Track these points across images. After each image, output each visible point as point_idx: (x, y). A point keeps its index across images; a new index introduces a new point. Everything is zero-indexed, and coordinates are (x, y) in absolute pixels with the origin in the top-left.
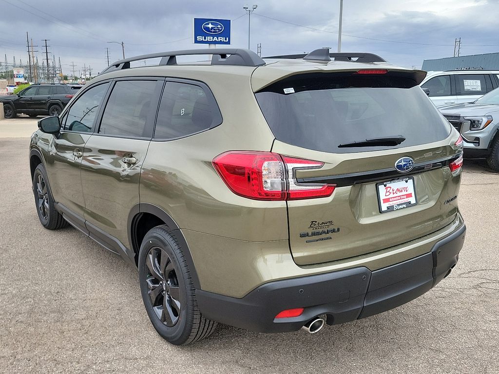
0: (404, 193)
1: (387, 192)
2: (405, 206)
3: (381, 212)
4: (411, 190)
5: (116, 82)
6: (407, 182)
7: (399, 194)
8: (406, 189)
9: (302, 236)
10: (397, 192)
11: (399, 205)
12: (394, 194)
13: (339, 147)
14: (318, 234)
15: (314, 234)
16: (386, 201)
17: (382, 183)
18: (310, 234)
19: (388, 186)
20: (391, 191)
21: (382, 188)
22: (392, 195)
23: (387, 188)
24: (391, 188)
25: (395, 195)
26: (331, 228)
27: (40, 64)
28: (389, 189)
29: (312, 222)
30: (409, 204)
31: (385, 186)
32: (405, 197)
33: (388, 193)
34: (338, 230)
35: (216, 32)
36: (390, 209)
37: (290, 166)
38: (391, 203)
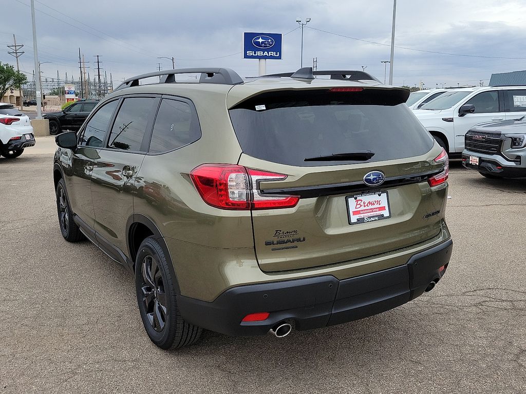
0: (376, 206)
1: (357, 204)
2: (377, 218)
3: (350, 223)
4: (384, 203)
5: (124, 98)
6: (380, 195)
7: (371, 207)
8: (378, 202)
9: (267, 244)
10: (368, 205)
11: (370, 217)
12: (365, 206)
13: (305, 160)
14: (283, 242)
15: (278, 243)
16: (355, 213)
17: (352, 197)
18: (275, 242)
19: (358, 198)
20: (362, 204)
21: (351, 201)
22: (363, 208)
23: (357, 201)
24: (361, 200)
25: (366, 208)
26: (296, 237)
27: (92, 80)
28: (359, 202)
29: (277, 231)
30: (381, 217)
31: (356, 198)
32: (378, 210)
33: (358, 206)
34: (304, 239)
35: (267, 46)
36: (360, 221)
37: (255, 178)
38: (362, 216)
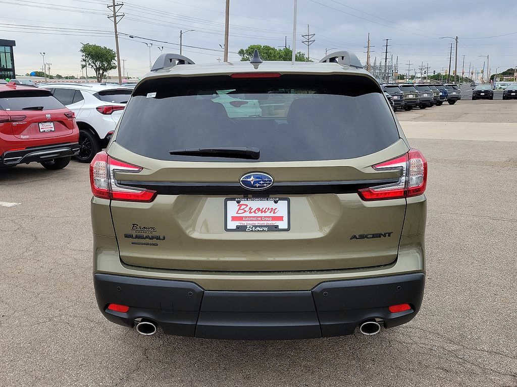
0: (268, 214)
1: (239, 209)
2: (266, 229)
3: (227, 230)
4: (282, 213)
6: (276, 202)
7: (259, 214)
8: (273, 210)
9: (127, 236)
10: (257, 212)
11: (256, 227)
12: (250, 212)
13: (171, 153)
14: (141, 237)
15: (137, 237)
16: (234, 219)
17: (233, 199)
18: (134, 236)
19: (242, 203)
20: (247, 209)
21: (232, 206)
22: (247, 214)
23: (240, 206)
24: (247, 206)
25: (253, 215)
26: (154, 234)
27: (378, 64)
28: (243, 207)
29: (134, 225)
30: (275, 228)
31: (238, 202)
32: (271, 219)
33: (240, 211)
34: (164, 238)
36: (240, 229)
37: (112, 167)
38: (244, 223)
